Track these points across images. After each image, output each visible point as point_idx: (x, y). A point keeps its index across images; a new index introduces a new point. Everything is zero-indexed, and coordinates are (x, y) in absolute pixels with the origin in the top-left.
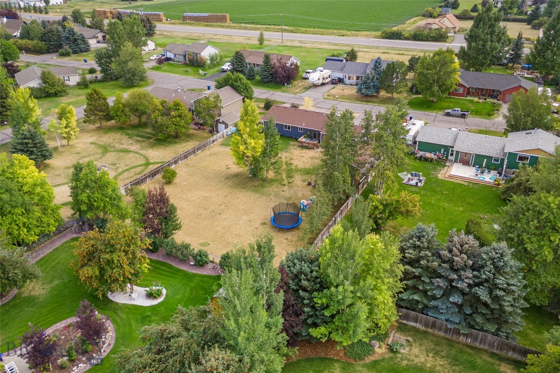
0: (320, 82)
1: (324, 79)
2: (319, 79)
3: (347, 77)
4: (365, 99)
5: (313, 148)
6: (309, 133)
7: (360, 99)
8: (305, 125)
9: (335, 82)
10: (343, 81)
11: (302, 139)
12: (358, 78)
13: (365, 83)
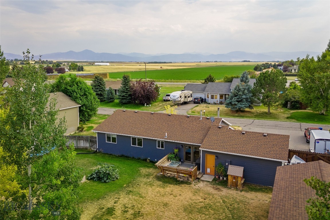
0: (182, 100)
1: (186, 97)
3: (210, 96)
4: (237, 115)
5: (187, 183)
6: (176, 151)
7: (231, 114)
8: (169, 137)
9: (198, 101)
10: (205, 101)
11: (164, 162)
12: (221, 96)
13: (236, 96)
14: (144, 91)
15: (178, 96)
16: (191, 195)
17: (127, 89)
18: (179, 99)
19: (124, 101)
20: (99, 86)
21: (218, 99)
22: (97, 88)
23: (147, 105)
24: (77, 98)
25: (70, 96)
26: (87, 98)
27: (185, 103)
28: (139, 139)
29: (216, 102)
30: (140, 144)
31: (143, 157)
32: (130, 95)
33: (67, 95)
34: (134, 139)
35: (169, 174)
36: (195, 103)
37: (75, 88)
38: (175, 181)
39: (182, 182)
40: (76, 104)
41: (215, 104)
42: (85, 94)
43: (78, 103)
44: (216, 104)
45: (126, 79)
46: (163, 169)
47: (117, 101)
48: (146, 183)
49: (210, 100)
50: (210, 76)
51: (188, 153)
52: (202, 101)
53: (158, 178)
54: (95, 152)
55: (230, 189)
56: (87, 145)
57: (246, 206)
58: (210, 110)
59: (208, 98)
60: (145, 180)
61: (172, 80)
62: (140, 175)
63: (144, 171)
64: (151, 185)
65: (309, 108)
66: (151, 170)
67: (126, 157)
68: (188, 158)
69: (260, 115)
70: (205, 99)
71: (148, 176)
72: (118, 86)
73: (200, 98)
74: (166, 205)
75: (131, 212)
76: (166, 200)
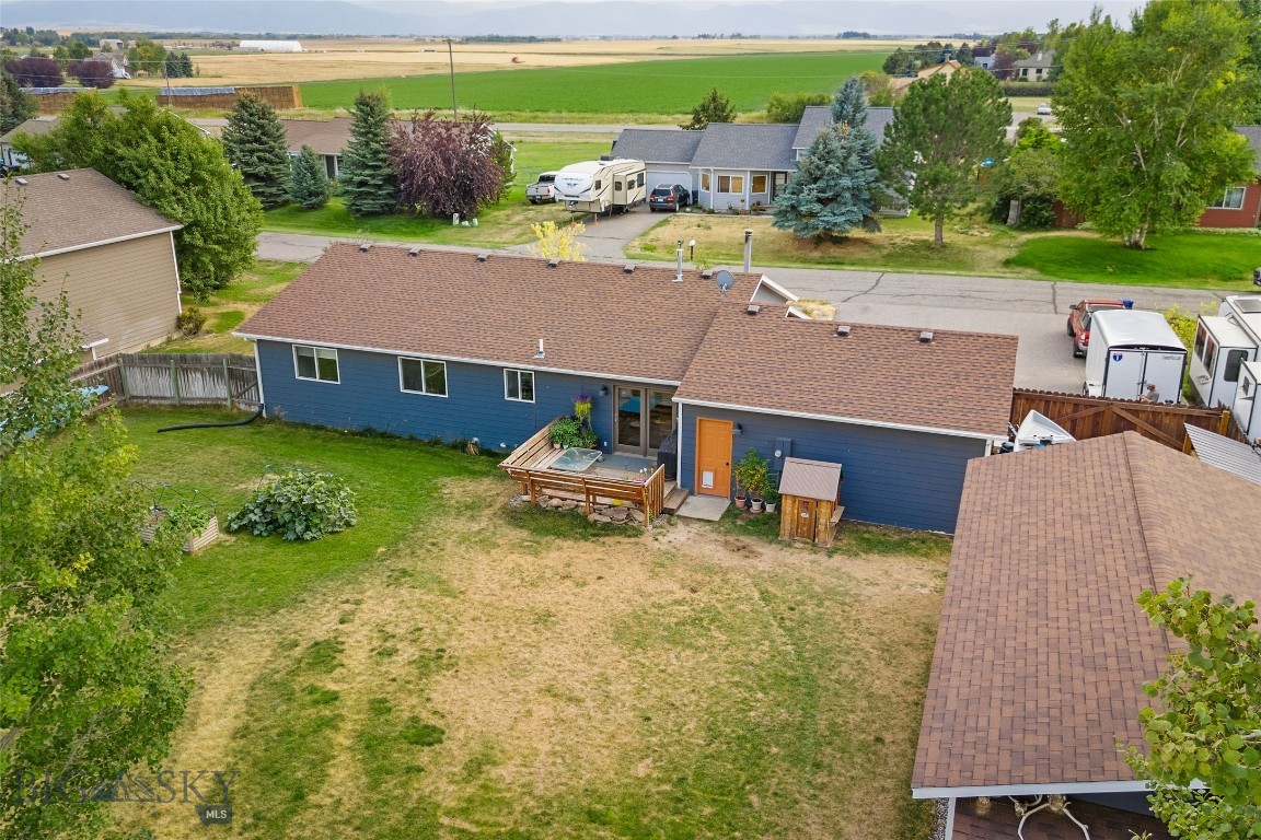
0: (606, 199)
1: (618, 186)
2: (598, 185)
3: (713, 182)
4: (816, 254)
5: (627, 529)
6: (582, 408)
7: (795, 253)
8: (553, 354)
9: (666, 201)
10: (695, 202)
11: (536, 456)
12: (758, 182)
13: (816, 180)
14: (447, 161)
15: (589, 181)
16: (641, 576)
17: (376, 152)
18: (592, 195)
19: (367, 204)
20: (257, 140)
21: (744, 194)
22: (252, 152)
23: (462, 218)
24: (160, 194)
25: (129, 186)
26: (204, 193)
27: (617, 211)
28: (430, 366)
29: (737, 205)
30: (436, 383)
31: (450, 438)
32: (390, 179)
33: (120, 182)
34: (411, 366)
35: (553, 498)
36: (655, 209)
37: (147, 149)
38: (578, 525)
39: (608, 529)
40: (160, 221)
41: (734, 212)
42: (196, 179)
43: (170, 218)
44: (736, 213)
45: (369, 112)
46: (532, 482)
47: (337, 204)
48: (464, 539)
49: (713, 198)
50: (714, 99)
51: (629, 416)
52: (687, 200)
53: (514, 517)
54: (254, 420)
55: (790, 546)
56: (221, 391)
57: (847, 608)
58: (714, 239)
59: (708, 188)
60: (461, 525)
61: (564, 114)
62: (442, 508)
63: (456, 488)
64: (486, 544)
65: (1087, 224)
66: (485, 486)
67: (383, 435)
68: (628, 436)
69: (903, 255)
70: (695, 194)
71: (472, 508)
72: (340, 142)
73: (677, 188)
74: (544, 618)
75: (408, 652)
76: (544, 598)
